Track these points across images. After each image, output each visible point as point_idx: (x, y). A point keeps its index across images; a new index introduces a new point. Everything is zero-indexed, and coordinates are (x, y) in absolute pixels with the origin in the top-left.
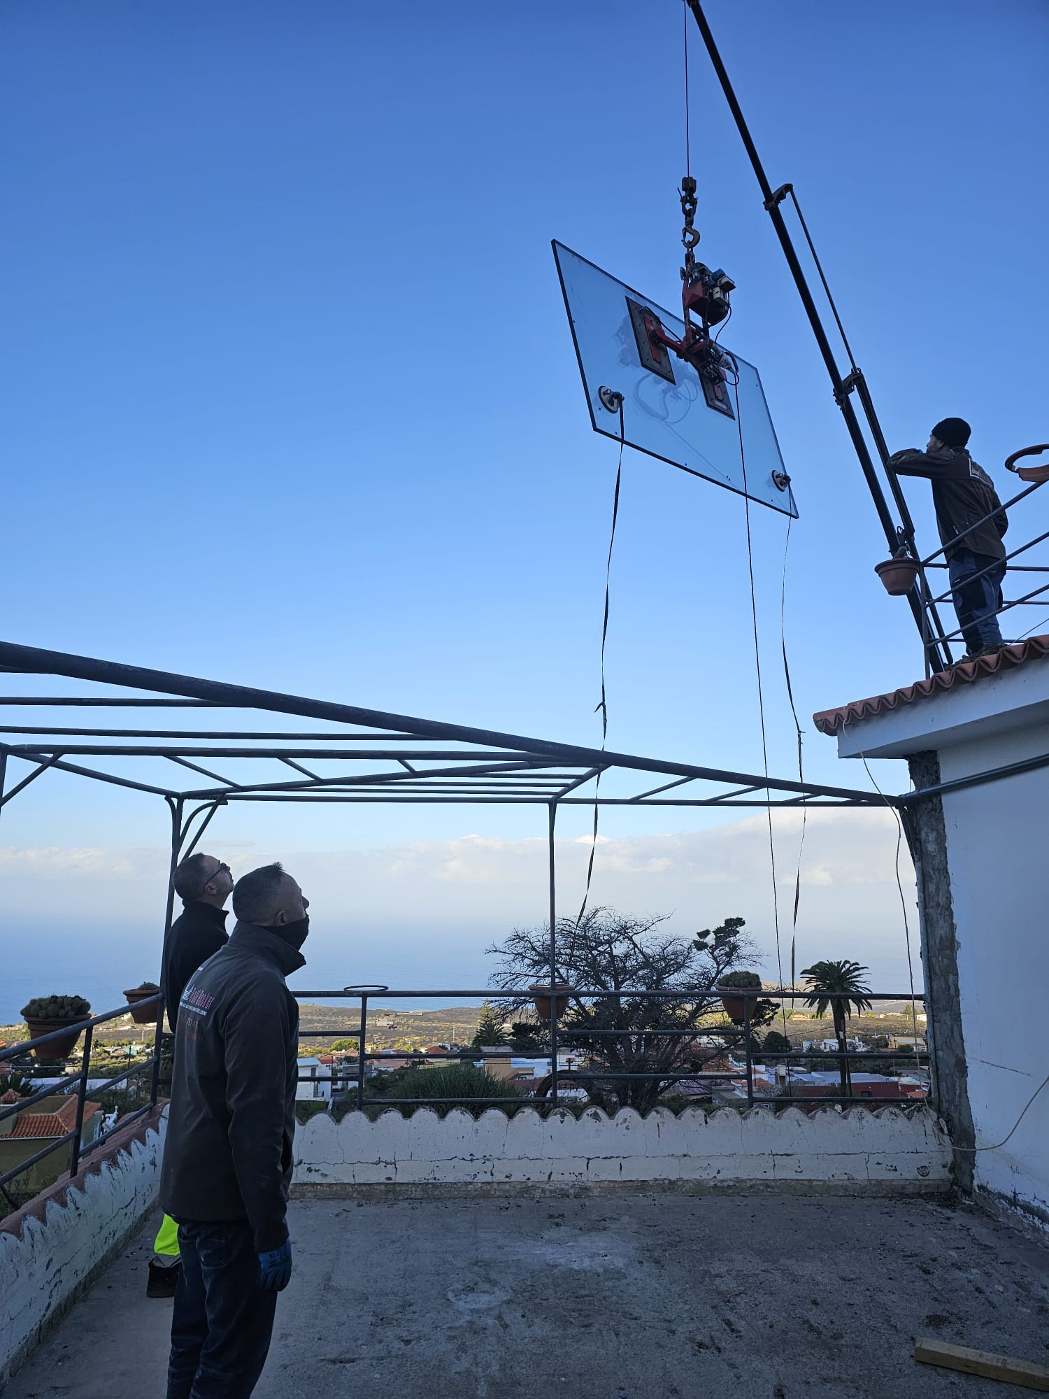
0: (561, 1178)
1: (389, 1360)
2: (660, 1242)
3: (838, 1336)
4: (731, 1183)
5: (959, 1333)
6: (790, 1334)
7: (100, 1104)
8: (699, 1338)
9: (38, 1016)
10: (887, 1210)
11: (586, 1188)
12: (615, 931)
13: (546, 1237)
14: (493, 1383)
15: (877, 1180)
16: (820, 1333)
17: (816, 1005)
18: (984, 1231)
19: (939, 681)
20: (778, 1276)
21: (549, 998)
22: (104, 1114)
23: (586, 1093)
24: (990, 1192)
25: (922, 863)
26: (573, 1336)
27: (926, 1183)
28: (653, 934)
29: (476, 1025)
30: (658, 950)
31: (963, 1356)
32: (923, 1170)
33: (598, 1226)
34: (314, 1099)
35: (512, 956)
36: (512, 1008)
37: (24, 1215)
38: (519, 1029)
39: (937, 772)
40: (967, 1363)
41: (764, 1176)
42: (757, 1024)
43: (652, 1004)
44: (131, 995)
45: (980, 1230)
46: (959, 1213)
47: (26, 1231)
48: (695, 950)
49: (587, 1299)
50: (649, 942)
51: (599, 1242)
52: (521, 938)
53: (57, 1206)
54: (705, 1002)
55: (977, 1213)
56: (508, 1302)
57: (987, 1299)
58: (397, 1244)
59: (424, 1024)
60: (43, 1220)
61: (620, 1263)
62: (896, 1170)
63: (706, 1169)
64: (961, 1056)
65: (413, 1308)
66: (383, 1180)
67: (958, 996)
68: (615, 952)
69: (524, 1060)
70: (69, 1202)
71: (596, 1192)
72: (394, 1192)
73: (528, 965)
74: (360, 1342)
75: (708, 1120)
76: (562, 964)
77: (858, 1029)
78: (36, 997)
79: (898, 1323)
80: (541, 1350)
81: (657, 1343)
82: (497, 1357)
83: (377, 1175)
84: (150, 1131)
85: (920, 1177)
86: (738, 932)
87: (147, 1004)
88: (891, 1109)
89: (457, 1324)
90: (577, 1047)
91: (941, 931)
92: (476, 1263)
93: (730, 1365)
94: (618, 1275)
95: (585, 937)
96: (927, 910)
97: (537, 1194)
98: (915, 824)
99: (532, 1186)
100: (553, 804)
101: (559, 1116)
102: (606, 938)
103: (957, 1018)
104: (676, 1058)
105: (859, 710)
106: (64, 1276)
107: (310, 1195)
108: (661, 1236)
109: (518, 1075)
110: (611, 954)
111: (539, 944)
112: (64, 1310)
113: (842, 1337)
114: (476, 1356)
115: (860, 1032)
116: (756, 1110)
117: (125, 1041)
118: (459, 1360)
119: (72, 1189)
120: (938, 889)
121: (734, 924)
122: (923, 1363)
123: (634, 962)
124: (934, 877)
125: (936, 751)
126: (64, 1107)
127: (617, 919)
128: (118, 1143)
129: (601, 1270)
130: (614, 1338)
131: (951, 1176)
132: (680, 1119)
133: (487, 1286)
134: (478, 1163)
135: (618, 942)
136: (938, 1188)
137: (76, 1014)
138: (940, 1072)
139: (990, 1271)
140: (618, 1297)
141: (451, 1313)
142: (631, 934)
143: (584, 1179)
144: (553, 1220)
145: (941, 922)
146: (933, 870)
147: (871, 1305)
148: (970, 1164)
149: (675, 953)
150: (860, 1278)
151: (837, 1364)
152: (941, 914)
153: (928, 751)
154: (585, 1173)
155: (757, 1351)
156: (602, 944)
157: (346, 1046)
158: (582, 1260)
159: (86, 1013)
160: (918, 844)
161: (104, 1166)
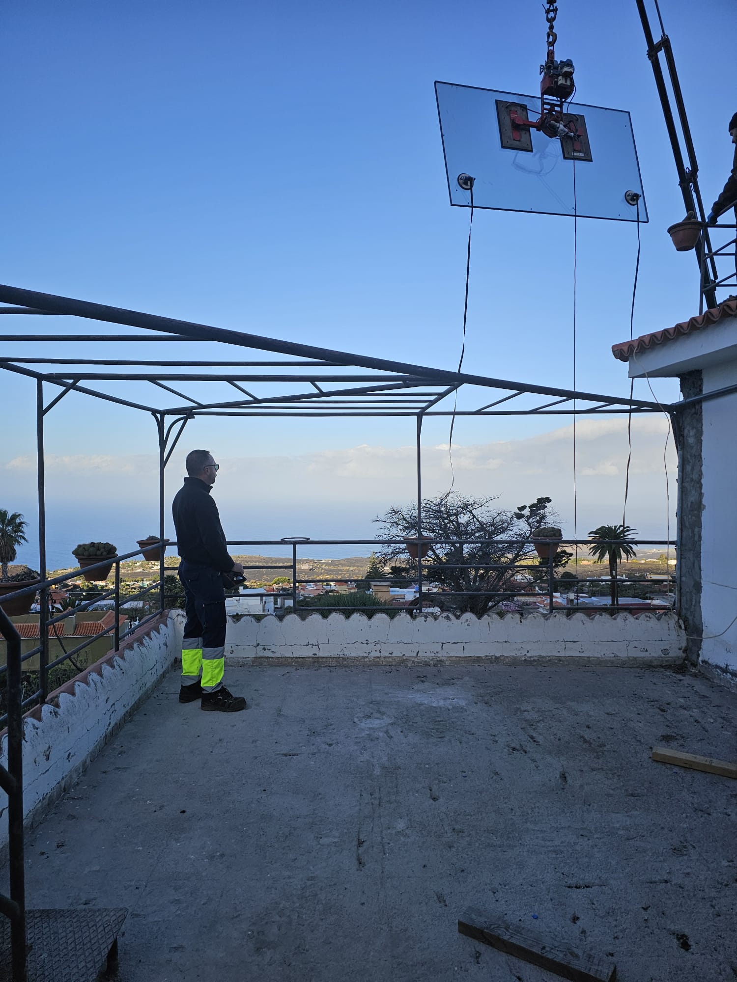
0: (425, 655)
1: (319, 754)
2: (489, 691)
3: (602, 745)
4: (536, 659)
5: (682, 745)
6: (571, 744)
7: (127, 616)
8: (513, 745)
9: (83, 555)
10: (639, 675)
11: (441, 661)
12: (460, 507)
13: (416, 688)
14: (383, 767)
15: (633, 657)
16: (590, 744)
17: (598, 554)
18: (703, 687)
19: (710, 316)
20: (565, 712)
21: (417, 545)
22: (130, 622)
23: (439, 610)
24: (710, 665)
25: (683, 452)
26: (434, 743)
27: (667, 659)
28: (486, 509)
29: (366, 569)
30: (490, 519)
31: (684, 758)
32: (665, 651)
33: (449, 682)
34: (263, 614)
35: (390, 524)
36: (390, 557)
37: (89, 673)
38: (395, 570)
39: (701, 386)
40: (686, 762)
41: (558, 654)
42: (557, 566)
43: (485, 554)
44: (141, 543)
45: (700, 686)
46: (687, 677)
47: (91, 681)
48: (515, 519)
49: (442, 723)
50: (484, 515)
51: (449, 691)
52: (396, 513)
53: (108, 668)
54: (521, 553)
55: (700, 677)
56: (392, 724)
57: (702, 726)
58: (322, 692)
59: (332, 568)
60: (101, 675)
61: (463, 703)
62: (647, 651)
63: (519, 650)
64: (698, 580)
65: (333, 727)
66: (311, 655)
67: (700, 541)
68: (460, 521)
69: (398, 589)
70: (115, 665)
71: (448, 663)
72: (318, 662)
73: (401, 530)
74: (301, 745)
75: (522, 620)
76: (424, 529)
77: (626, 570)
78: (81, 543)
79: (642, 739)
80: (413, 750)
81: (486, 748)
82: (386, 754)
83: (308, 652)
84: (162, 626)
85: (663, 655)
86: (546, 507)
87: (153, 549)
88: (647, 614)
89: (360, 736)
90: (433, 582)
91: (693, 497)
92: (371, 703)
93: (532, 760)
94: (462, 710)
95: (439, 511)
96: (684, 484)
97: (410, 664)
98: (681, 425)
99: (406, 659)
100: (420, 415)
101: (423, 618)
102: (454, 511)
103: (698, 555)
104: (500, 588)
105: (647, 341)
106: (117, 707)
107: (265, 664)
108: (489, 688)
109: (395, 599)
110: (457, 522)
111: (408, 516)
112: (119, 726)
113: (605, 746)
114: (372, 753)
115: (627, 572)
116: (555, 615)
117: (139, 578)
118: (362, 754)
119: (117, 658)
120: (693, 469)
121: (543, 502)
122: (657, 761)
123: (473, 527)
124: (691, 461)
125: (701, 370)
126: (105, 618)
127: (462, 499)
128: (143, 632)
129: (450, 707)
130: (459, 744)
131: (684, 655)
132: (503, 619)
133: (378, 715)
134: (371, 646)
135: (462, 515)
136: (675, 662)
137: (108, 554)
138: (682, 591)
139: (706, 710)
140: (462, 722)
141: (357, 729)
142: (471, 509)
143: (439, 655)
144: (420, 679)
145: (693, 492)
146: (691, 456)
147: (625, 728)
148: (698, 648)
149: (501, 521)
150: (619, 713)
151: (600, 761)
152: (693, 486)
153: (696, 370)
154: (441, 652)
155: (550, 753)
156: (451, 515)
157: (282, 581)
158: (438, 702)
159: (114, 553)
160: (681, 438)
161: (135, 645)
